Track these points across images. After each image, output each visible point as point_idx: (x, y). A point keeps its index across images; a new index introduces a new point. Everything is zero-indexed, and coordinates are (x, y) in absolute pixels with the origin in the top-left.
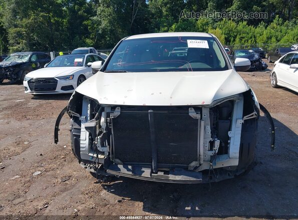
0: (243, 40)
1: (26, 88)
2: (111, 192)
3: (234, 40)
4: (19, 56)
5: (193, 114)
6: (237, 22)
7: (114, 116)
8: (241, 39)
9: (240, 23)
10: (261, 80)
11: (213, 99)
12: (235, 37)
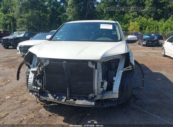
0: (151, 29)
1: (18, 50)
2: (47, 110)
3: (145, 29)
4: (19, 33)
5: (90, 65)
6: (148, 19)
7: (45, 65)
8: (149, 28)
9: (149, 19)
10: (157, 52)
11: (102, 57)
12: (146, 27)
